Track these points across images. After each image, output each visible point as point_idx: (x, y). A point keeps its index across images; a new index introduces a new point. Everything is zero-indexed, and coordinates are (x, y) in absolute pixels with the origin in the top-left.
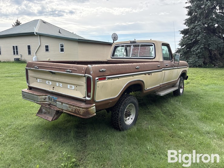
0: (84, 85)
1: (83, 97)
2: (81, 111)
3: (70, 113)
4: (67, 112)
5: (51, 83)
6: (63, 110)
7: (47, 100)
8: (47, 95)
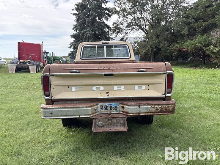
0: (163, 82)
1: (162, 95)
2: (170, 108)
3: (152, 114)
4: (147, 114)
5: (102, 88)
6: (139, 113)
7: (99, 109)
8: (97, 105)
